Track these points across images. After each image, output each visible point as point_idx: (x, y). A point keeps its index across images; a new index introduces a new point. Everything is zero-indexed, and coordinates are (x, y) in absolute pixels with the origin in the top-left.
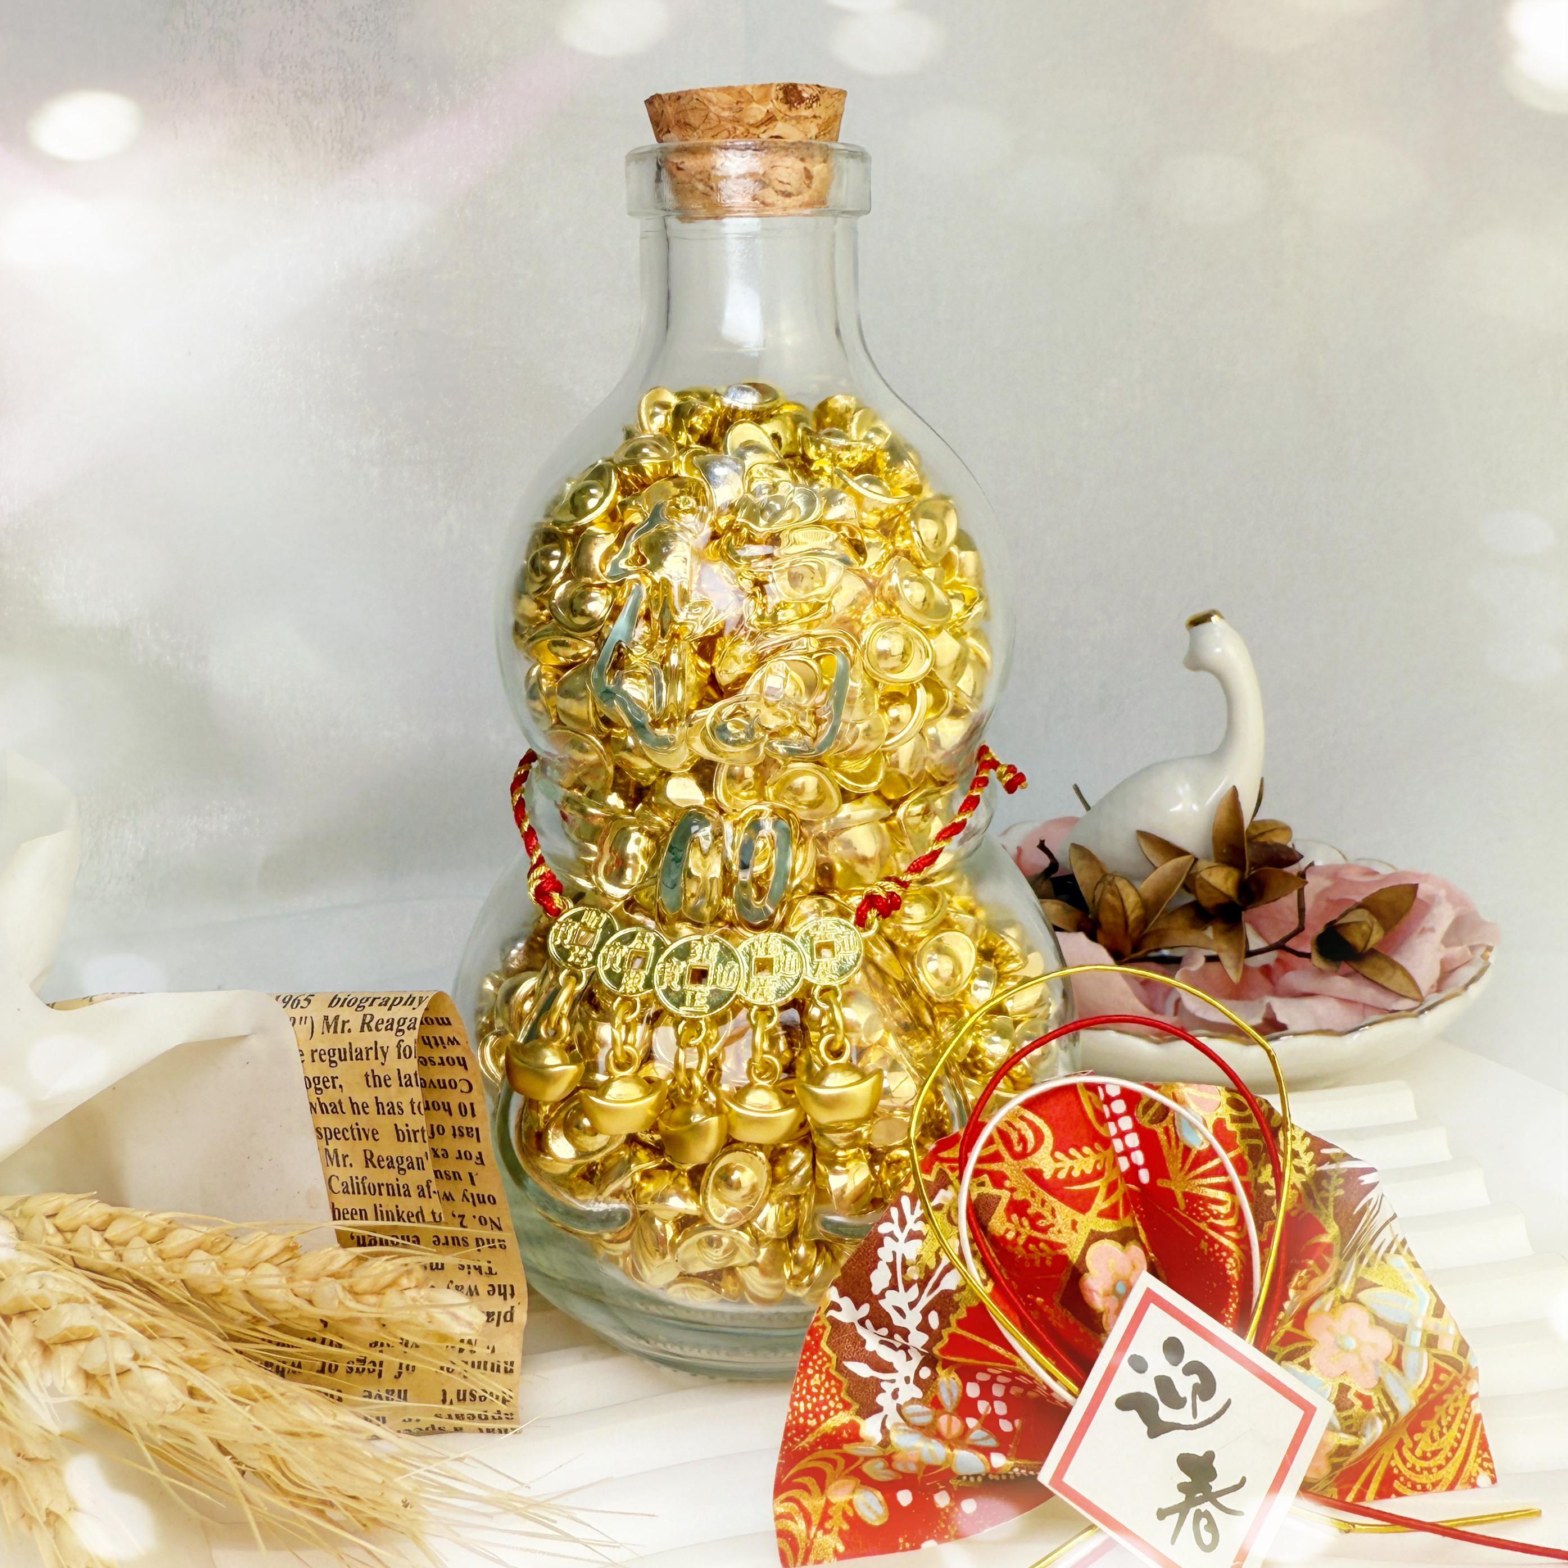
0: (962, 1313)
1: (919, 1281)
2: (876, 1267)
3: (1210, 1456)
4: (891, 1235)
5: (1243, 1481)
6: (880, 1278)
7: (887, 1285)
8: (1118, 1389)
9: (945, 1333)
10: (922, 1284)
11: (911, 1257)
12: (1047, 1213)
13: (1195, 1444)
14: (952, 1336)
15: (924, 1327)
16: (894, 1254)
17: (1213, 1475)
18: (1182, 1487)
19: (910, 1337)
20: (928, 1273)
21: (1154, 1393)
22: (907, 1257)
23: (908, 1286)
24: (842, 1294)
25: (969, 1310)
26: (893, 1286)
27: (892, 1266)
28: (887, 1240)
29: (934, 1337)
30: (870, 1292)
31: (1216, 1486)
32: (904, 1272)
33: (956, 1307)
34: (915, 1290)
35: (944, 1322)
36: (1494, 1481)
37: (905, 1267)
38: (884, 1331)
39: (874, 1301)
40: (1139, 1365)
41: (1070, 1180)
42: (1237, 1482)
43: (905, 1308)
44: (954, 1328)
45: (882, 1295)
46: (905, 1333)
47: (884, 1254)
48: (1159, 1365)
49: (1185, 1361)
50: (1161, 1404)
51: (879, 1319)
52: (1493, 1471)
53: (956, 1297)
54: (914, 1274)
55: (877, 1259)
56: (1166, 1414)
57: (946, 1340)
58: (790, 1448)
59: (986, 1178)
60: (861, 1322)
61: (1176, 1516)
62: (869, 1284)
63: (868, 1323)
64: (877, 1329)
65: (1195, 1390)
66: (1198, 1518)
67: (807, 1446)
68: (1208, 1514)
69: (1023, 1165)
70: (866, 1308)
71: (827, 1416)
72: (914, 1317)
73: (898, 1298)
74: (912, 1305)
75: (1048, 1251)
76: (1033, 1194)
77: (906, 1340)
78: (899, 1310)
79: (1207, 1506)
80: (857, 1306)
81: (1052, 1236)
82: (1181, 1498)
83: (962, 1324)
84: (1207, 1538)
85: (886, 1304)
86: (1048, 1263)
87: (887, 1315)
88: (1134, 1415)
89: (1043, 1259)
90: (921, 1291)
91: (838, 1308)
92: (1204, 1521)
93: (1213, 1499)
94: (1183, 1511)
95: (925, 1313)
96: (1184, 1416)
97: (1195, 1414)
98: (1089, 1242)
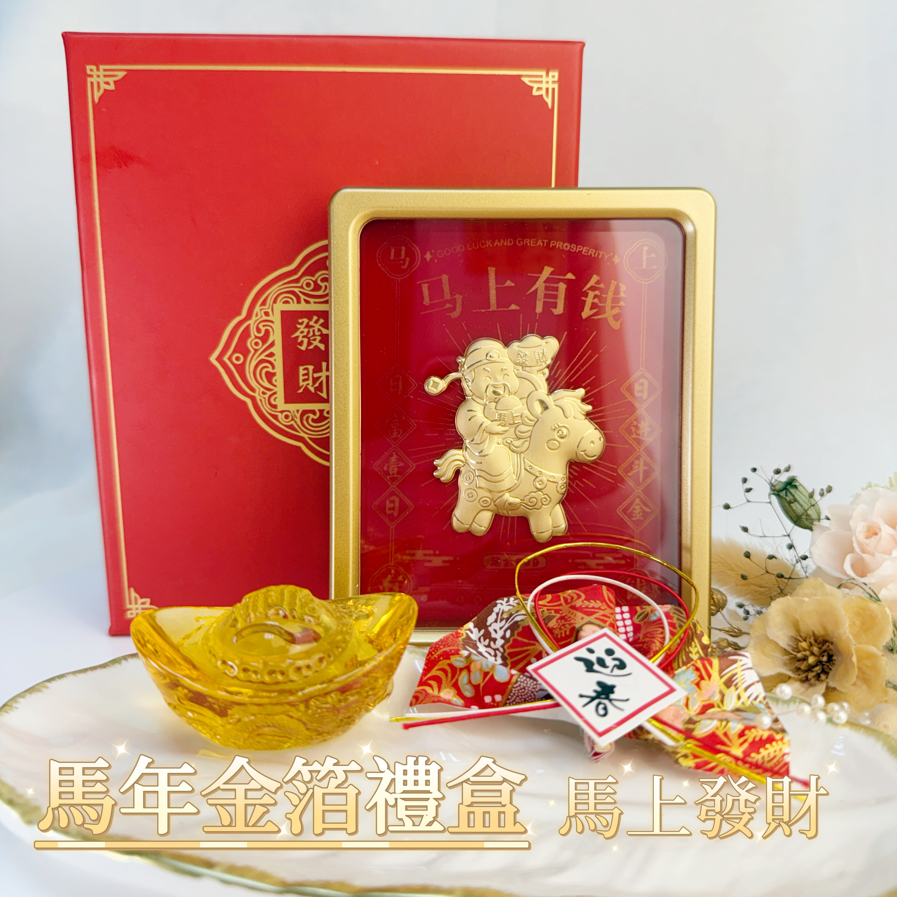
0: (520, 629)
2: (490, 615)
3: (614, 686)
4: (502, 604)
5: (627, 700)
6: (491, 618)
7: (493, 620)
8: (578, 654)
9: (511, 639)
10: (507, 619)
11: (506, 610)
12: (573, 616)
13: (609, 681)
14: (515, 640)
15: (503, 637)
16: (500, 609)
17: (613, 692)
18: (595, 691)
19: (497, 642)
20: (511, 615)
21: (594, 661)
22: (504, 611)
23: (501, 621)
24: (475, 626)
25: (523, 627)
26: (496, 621)
27: (497, 614)
29: (507, 641)
30: (486, 624)
31: (612, 696)
32: (502, 616)
33: (518, 626)
34: (504, 622)
35: (512, 634)
37: (502, 613)
38: (487, 641)
39: (486, 627)
40: (591, 651)
41: (587, 607)
42: (625, 699)
43: (498, 630)
44: (516, 637)
45: (490, 625)
46: (495, 640)
47: (496, 610)
48: (601, 654)
49: (614, 656)
50: (596, 665)
51: (487, 635)
53: (519, 624)
54: (505, 616)
55: (492, 611)
56: (596, 667)
57: (511, 642)
58: (430, 658)
59: (553, 611)
60: (479, 639)
61: (588, 700)
62: (487, 621)
63: (482, 639)
64: (484, 640)
65: (615, 666)
66: (599, 704)
67: (437, 657)
68: (604, 704)
69: (569, 605)
70: (482, 631)
71: (449, 646)
72: (501, 633)
73: (497, 626)
74: (501, 628)
75: (568, 627)
76: (569, 612)
77: (495, 643)
78: (495, 631)
79: (606, 702)
80: (479, 631)
81: (572, 621)
82: (594, 694)
83: (519, 634)
84: (602, 712)
85: (491, 629)
86: (568, 633)
87: (490, 633)
88: (581, 664)
89: (566, 631)
90: (506, 621)
91: (472, 632)
92: (601, 706)
93: (610, 700)
94: (593, 699)
95: (505, 631)
96: (607, 671)
97: (612, 671)
98: (587, 623)
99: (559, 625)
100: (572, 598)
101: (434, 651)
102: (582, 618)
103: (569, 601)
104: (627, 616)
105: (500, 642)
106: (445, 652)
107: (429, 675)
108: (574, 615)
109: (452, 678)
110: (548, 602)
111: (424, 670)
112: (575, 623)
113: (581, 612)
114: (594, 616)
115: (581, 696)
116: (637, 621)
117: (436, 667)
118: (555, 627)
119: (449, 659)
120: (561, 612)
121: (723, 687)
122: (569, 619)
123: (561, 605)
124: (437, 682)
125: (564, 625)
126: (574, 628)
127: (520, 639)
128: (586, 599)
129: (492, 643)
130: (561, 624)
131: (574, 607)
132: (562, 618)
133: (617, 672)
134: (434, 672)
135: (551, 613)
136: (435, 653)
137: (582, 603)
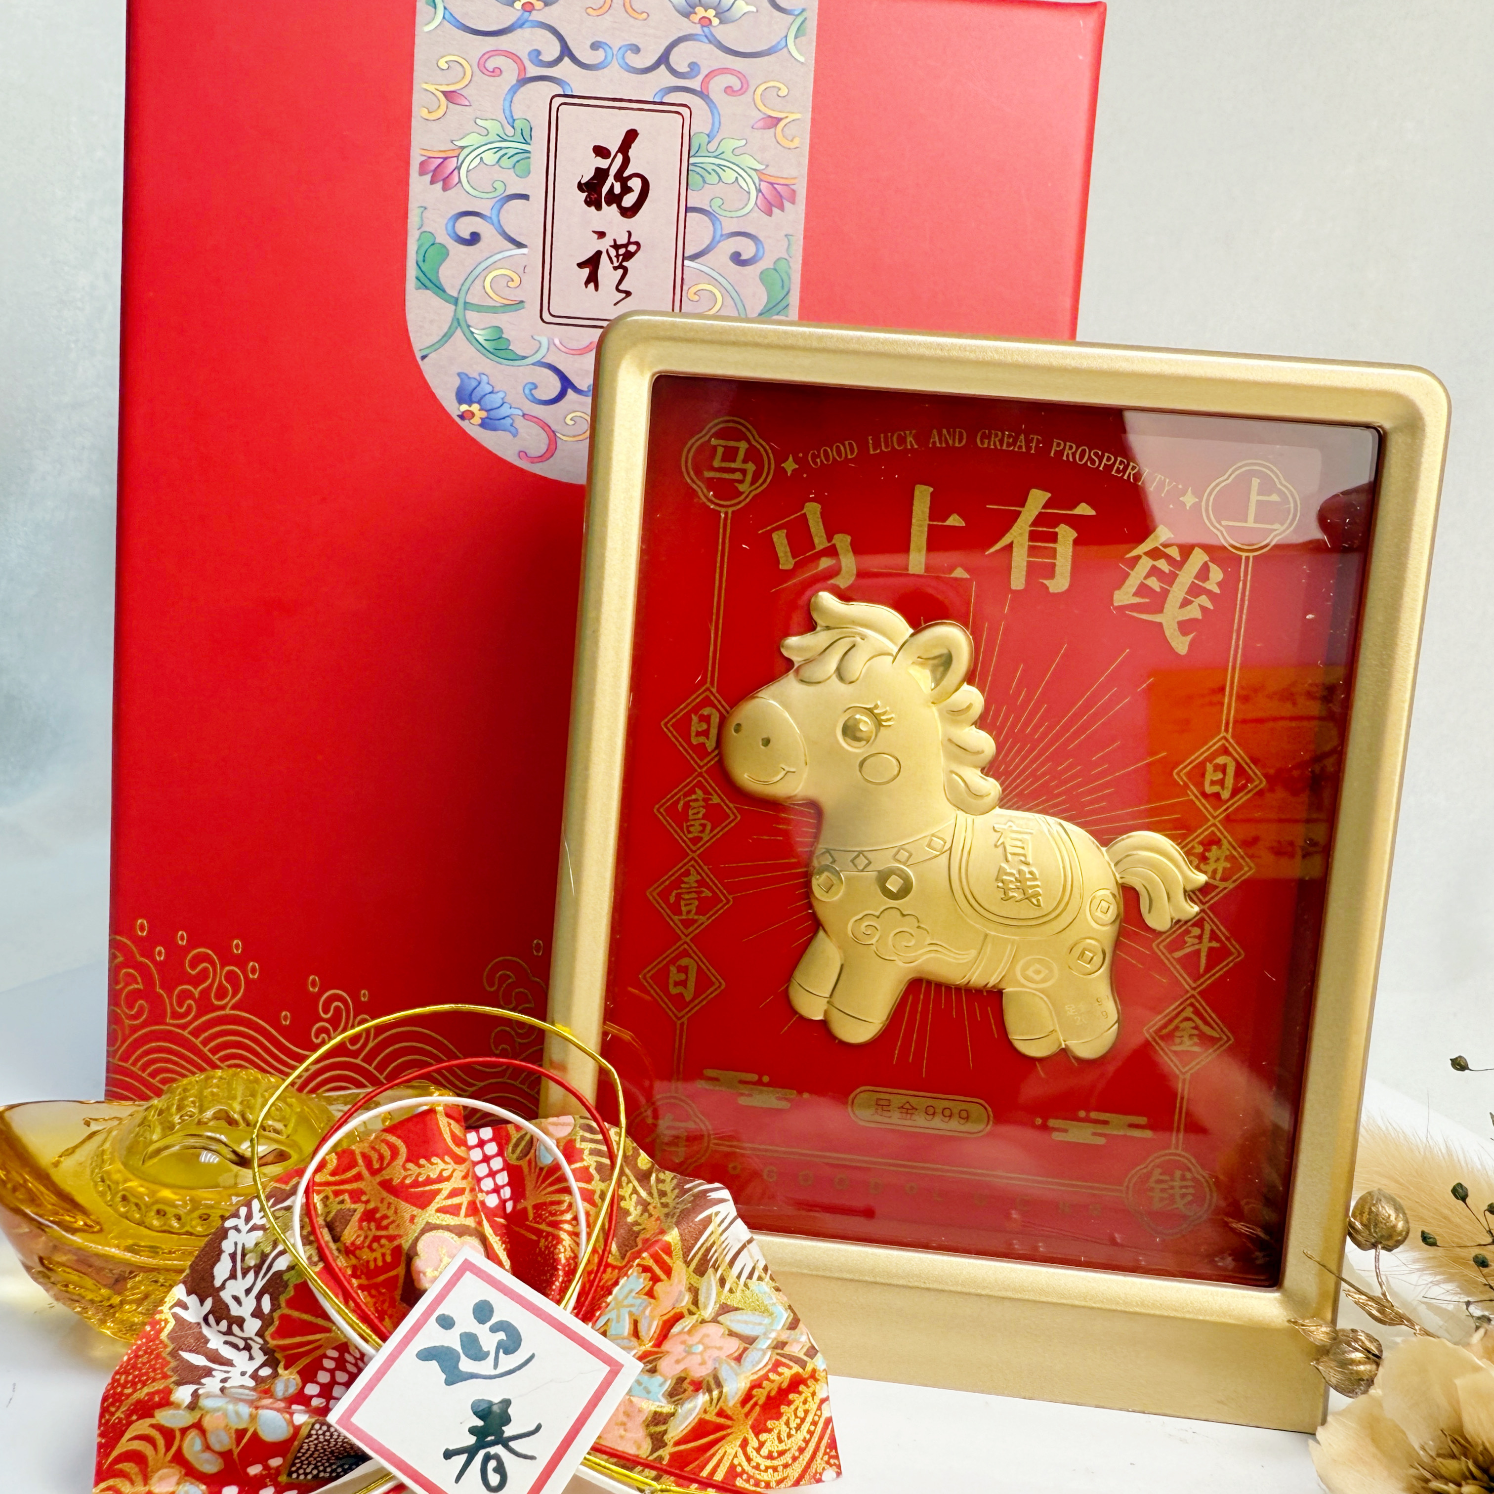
0: (290, 1292)
1: (255, 1266)
2: (218, 1260)
3: (507, 1403)
4: (236, 1229)
5: (539, 1428)
6: (222, 1270)
7: (227, 1275)
8: (422, 1342)
9: (276, 1315)
10: (258, 1268)
11: (250, 1245)
12: (390, 1213)
13: (493, 1393)
14: (283, 1317)
15: (257, 1313)
16: (236, 1244)
17: (506, 1420)
18: (473, 1431)
19: (245, 1326)
20: (264, 1257)
21: (458, 1347)
22: (246, 1246)
23: (244, 1274)
24: (189, 1293)
25: (296, 1287)
26: (233, 1276)
27: (233, 1256)
28: (232, 1233)
29: (266, 1321)
30: (213, 1285)
31: (508, 1431)
32: (243, 1260)
33: (286, 1286)
34: (251, 1275)
35: (275, 1306)
36: (839, 1474)
37: (244, 1255)
38: (224, 1325)
39: (215, 1292)
40: (446, 1323)
41: (416, 1183)
42: (532, 1427)
43: (242, 1295)
44: (286, 1311)
45: (223, 1286)
46: (240, 1322)
47: (227, 1246)
48: (466, 1323)
49: (494, 1320)
50: (463, 1356)
51: (220, 1312)
52: (839, 1467)
53: (286, 1277)
54: (251, 1261)
55: (221, 1252)
56: (466, 1365)
57: (277, 1323)
58: (108, 1421)
59: (346, 1197)
60: (206, 1319)
61: (464, 1457)
62: (213, 1277)
63: (211, 1319)
64: (218, 1323)
65: (500, 1345)
66: (487, 1458)
67: (123, 1416)
68: (497, 1457)
69: (378, 1178)
70: (209, 1303)
71: (144, 1384)
72: (250, 1304)
73: (237, 1287)
74: (248, 1291)
75: (388, 1246)
76: (382, 1201)
77: (242, 1329)
78: (236, 1299)
79: (498, 1449)
80: (202, 1302)
81: (391, 1231)
82: (472, 1440)
83: (290, 1303)
84: (494, 1479)
85: (226, 1295)
86: (389, 1259)
87: (227, 1307)
88: (433, 1365)
89: (383, 1255)
90: (257, 1274)
91: (185, 1307)
92: (492, 1464)
93: (505, 1443)
94: (471, 1452)
95: (259, 1298)
96: (485, 1367)
97: (496, 1366)
98: (423, 1232)
99: (366, 1237)
100: (381, 1158)
101: (112, 1404)
102: (412, 1219)
103: (376, 1166)
104: (492, 1148)
105: (253, 1326)
106: (139, 1402)
107: (115, 1454)
108: (393, 1207)
109: (168, 1447)
110: (333, 1174)
111: (100, 1446)
112: (400, 1236)
113: (406, 1200)
114: (434, 1205)
115: (448, 1455)
116: (513, 1160)
117: (128, 1435)
118: (358, 1242)
119: (152, 1416)
120: (364, 1198)
121: (695, 1279)
122: (385, 1223)
123: (359, 1177)
124: (137, 1463)
125: (376, 1239)
126: (397, 1250)
127: (296, 1314)
128: (408, 1160)
129: (235, 1328)
130: (371, 1235)
131: (386, 1185)
132: (369, 1216)
133: (508, 1362)
134: (124, 1445)
135: (342, 1202)
136: (118, 1408)
137: (404, 1173)
